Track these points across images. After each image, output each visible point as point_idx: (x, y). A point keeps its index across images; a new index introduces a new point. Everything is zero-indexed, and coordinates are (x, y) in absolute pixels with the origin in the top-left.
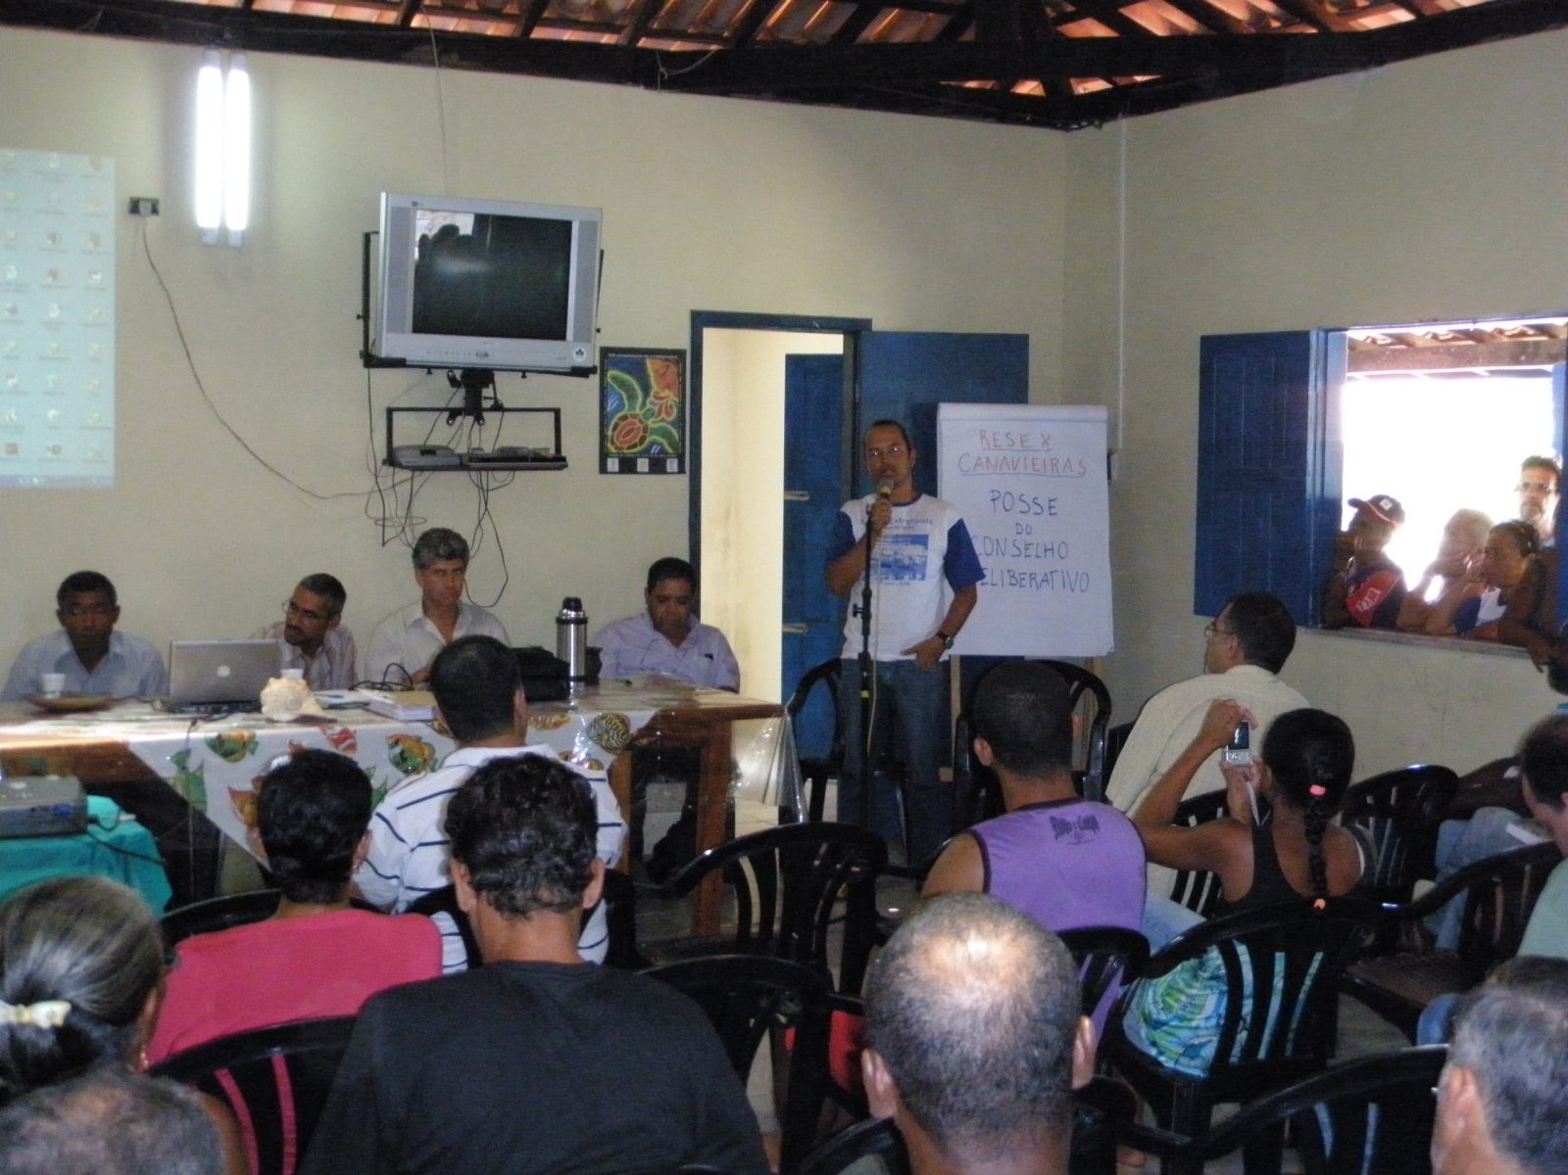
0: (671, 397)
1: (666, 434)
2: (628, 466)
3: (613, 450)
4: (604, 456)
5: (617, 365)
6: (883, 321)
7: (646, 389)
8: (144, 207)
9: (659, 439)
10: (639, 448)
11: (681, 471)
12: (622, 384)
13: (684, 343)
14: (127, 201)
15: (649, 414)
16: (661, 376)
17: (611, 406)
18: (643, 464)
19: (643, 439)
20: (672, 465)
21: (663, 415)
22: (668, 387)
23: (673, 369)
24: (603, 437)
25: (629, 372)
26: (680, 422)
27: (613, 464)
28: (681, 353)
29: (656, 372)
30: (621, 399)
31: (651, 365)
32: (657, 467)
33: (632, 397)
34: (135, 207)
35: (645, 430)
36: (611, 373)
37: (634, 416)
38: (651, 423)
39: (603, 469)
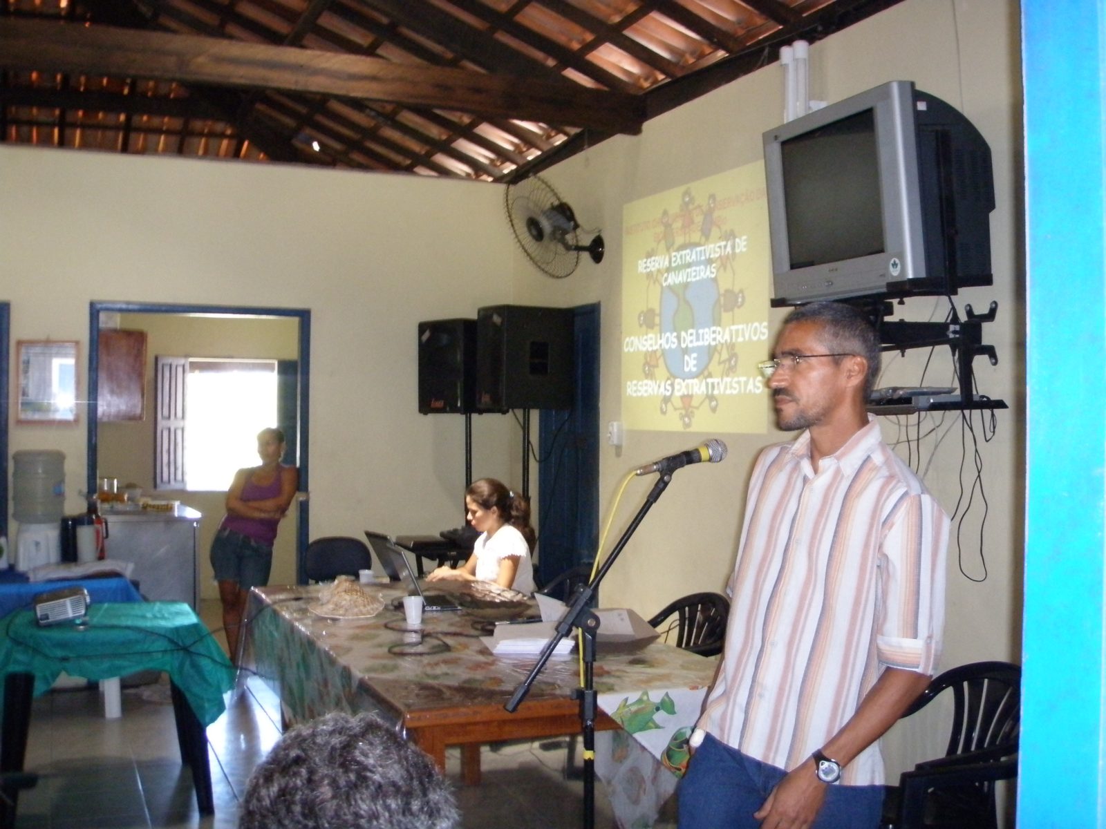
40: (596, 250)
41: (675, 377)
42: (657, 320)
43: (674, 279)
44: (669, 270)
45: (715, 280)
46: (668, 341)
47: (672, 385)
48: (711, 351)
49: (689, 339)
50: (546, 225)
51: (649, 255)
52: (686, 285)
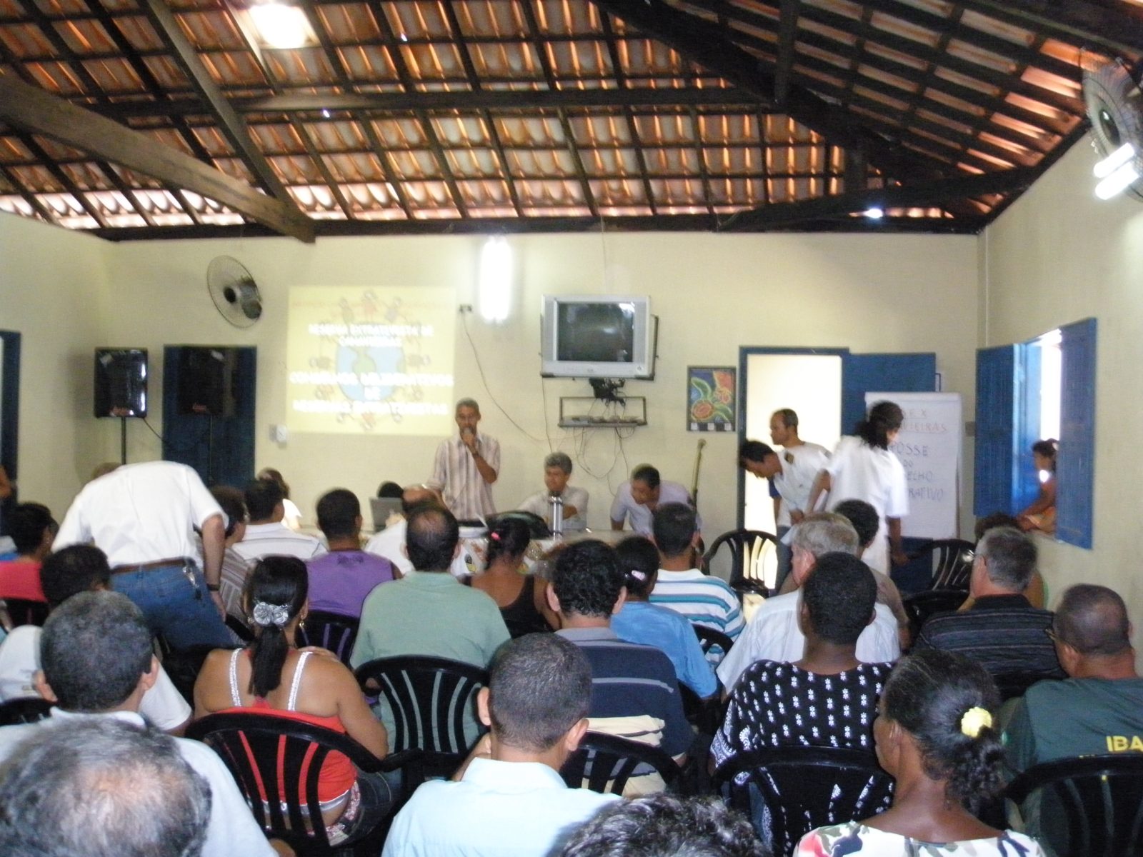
0: (727, 392)
1: (726, 412)
2: (703, 427)
3: (694, 419)
4: (689, 422)
5: (698, 375)
6: (856, 348)
7: (713, 387)
8: (465, 310)
9: (721, 414)
10: (709, 417)
11: (734, 430)
12: (700, 385)
13: (735, 362)
14: (459, 307)
15: (715, 400)
16: (722, 381)
17: (694, 396)
18: (711, 427)
19: (711, 413)
20: (728, 427)
21: (723, 400)
22: (726, 385)
23: (729, 377)
24: (689, 412)
25: (703, 378)
26: (733, 406)
27: (695, 426)
28: (733, 370)
29: (718, 378)
30: (699, 392)
31: (716, 375)
32: (720, 427)
33: (705, 392)
34: (461, 310)
35: (713, 407)
36: (695, 379)
37: (707, 401)
38: (717, 405)
39: (689, 429)
40: (254, 311)
41: (353, 400)
42: (332, 365)
43: (350, 342)
44: (349, 334)
45: (401, 349)
46: (348, 379)
47: (351, 406)
48: (394, 389)
49: (370, 378)
50: (238, 293)
51: (322, 323)
52: (367, 348)
